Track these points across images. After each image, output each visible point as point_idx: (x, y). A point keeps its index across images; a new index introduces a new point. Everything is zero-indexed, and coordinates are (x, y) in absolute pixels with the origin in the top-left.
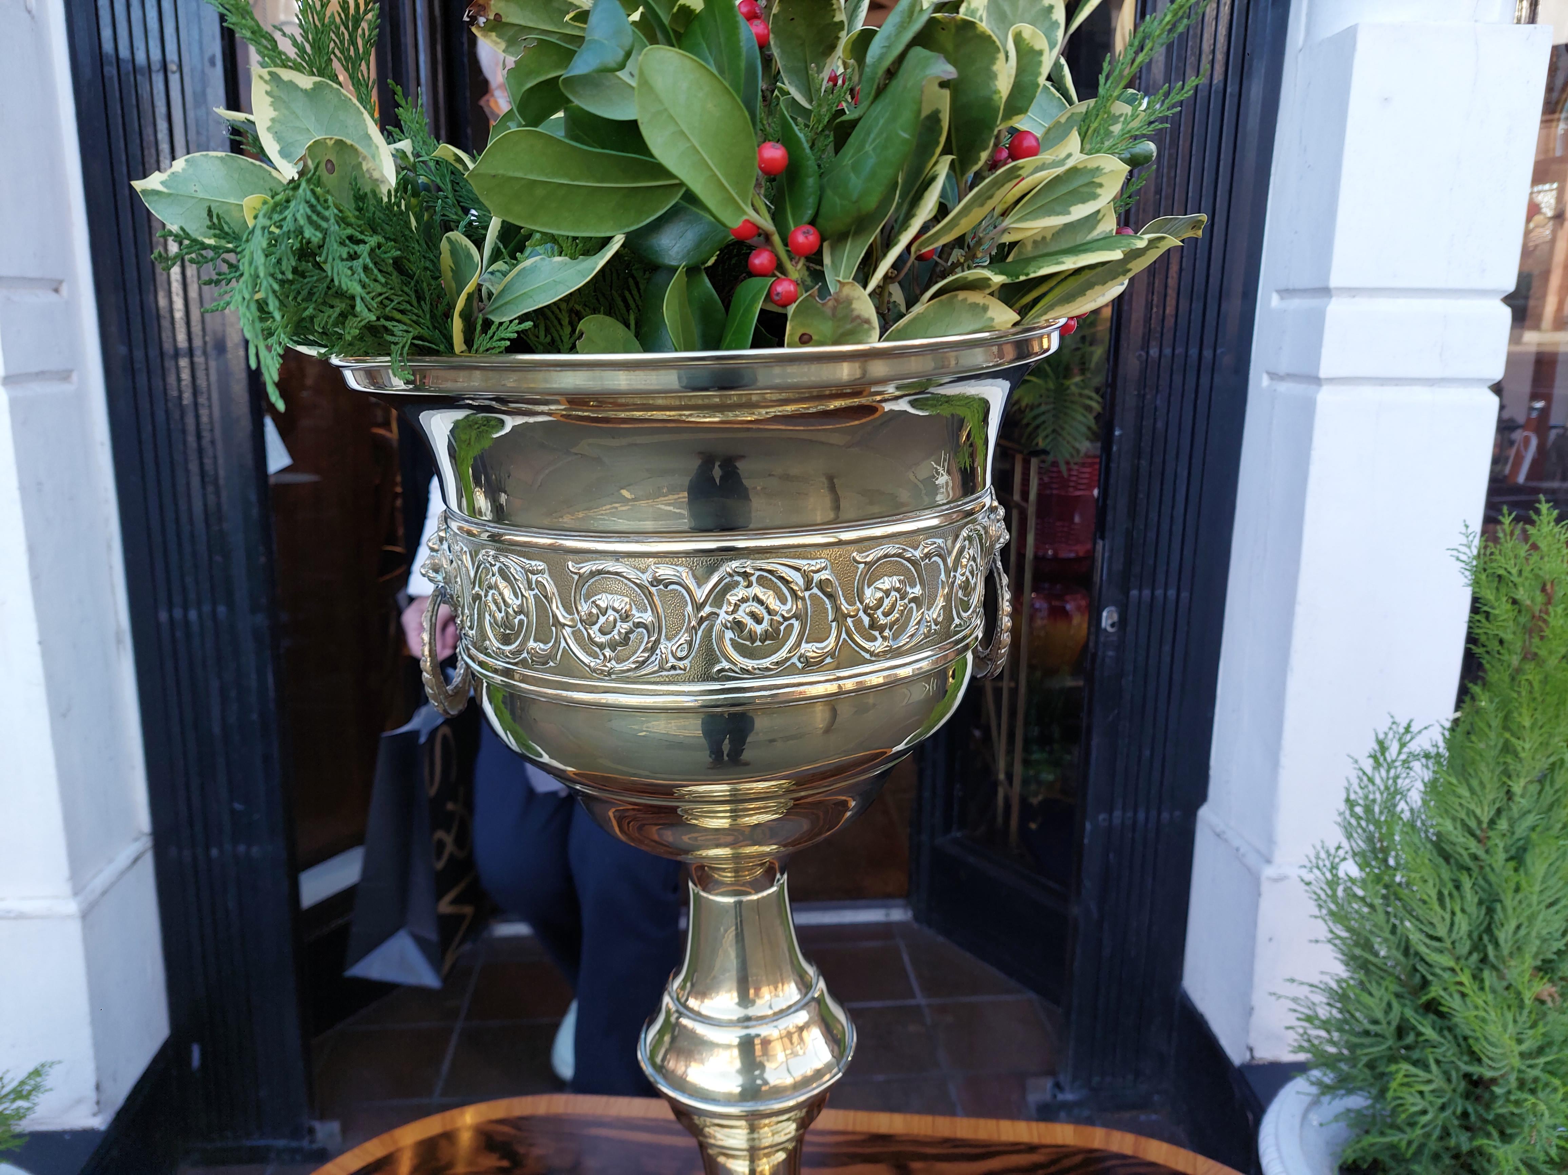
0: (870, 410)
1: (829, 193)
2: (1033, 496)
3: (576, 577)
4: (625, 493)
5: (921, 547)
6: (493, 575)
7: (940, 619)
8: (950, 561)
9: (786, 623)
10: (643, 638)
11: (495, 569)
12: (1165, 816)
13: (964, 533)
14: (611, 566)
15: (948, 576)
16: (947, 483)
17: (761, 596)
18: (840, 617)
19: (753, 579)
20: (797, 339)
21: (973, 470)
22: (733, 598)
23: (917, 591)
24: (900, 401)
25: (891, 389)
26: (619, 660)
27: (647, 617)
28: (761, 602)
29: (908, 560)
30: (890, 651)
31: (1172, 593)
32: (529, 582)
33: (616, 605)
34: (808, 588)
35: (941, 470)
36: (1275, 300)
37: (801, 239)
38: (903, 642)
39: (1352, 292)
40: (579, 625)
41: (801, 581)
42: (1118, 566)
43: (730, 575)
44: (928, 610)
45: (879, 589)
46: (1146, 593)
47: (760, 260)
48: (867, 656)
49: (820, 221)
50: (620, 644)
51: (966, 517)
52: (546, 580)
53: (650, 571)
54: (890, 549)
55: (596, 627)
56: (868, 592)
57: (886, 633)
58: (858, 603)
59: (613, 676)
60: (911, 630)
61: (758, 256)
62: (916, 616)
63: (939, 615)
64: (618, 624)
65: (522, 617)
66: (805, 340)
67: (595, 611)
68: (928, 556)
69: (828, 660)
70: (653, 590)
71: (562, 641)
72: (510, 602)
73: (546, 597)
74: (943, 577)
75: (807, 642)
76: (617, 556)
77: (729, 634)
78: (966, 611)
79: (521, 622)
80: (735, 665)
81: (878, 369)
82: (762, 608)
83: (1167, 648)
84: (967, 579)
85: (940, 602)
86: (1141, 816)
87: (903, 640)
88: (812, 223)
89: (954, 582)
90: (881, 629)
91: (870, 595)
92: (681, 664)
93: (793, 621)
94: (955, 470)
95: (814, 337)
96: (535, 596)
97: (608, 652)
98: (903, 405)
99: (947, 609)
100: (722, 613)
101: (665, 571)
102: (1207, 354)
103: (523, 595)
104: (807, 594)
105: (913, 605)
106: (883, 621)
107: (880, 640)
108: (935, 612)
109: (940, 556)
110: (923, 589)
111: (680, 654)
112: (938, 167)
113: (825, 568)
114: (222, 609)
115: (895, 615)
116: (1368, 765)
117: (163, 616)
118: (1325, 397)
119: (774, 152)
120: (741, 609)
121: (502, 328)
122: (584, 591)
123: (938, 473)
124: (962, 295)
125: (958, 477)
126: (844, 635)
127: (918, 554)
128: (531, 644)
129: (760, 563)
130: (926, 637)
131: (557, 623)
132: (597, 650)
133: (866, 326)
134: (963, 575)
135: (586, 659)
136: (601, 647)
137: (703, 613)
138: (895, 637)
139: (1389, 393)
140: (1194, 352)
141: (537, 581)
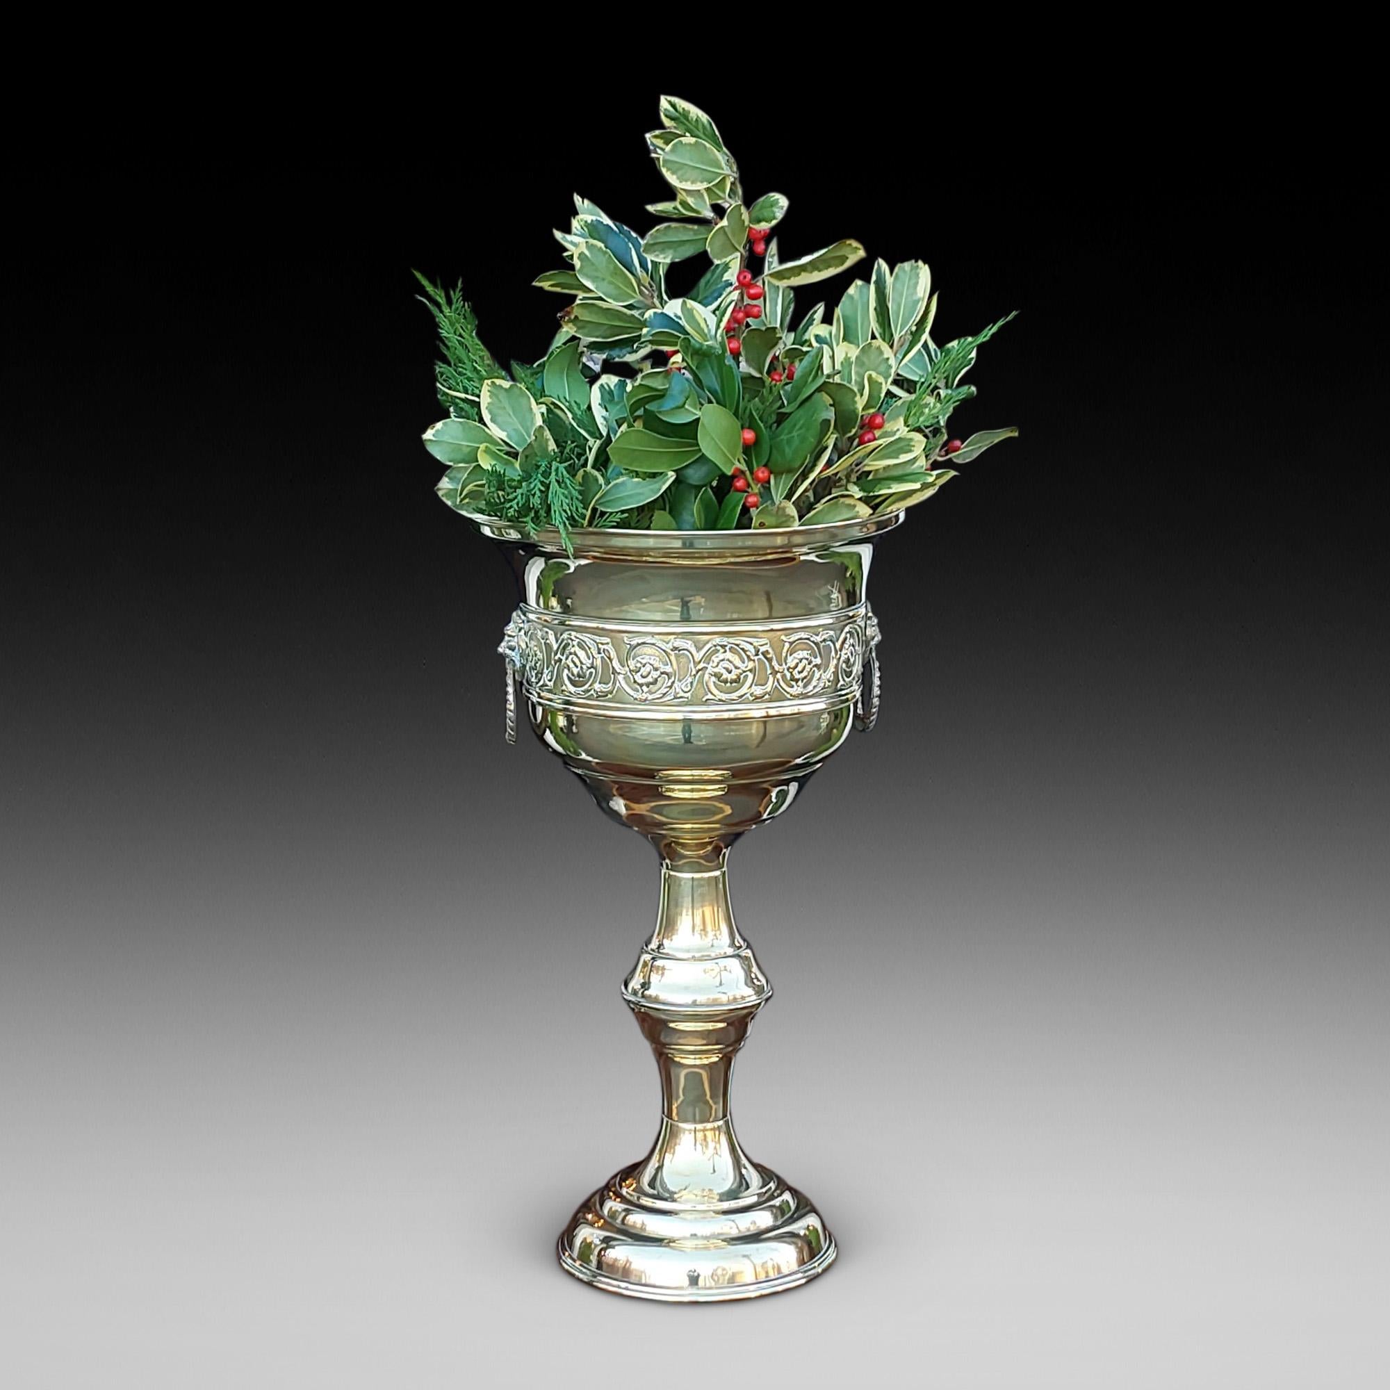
0: (793, 559)
1: (774, 452)
3: (628, 646)
4: (644, 600)
5: (820, 635)
6: (573, 646)
7: (831, 679)
8: (838, 645)
9: (744, 674)
10: (665, 680)
11: (575, 643)
13: (847, 629)
14: (649, 639)
15: (836, 653)
16: (838, 597)
17: (731, 659)
18: (775, 673)
19: (727, 648)
20: (758, 525)
21: (854, 591)
22: (715, 659)
23: (818, 661)
24: (811, 555)
25: (805, 550)
26: (651, 693)
27: (668, 669)
28: (731, 662)
29: (813, 642)
30: (802, 694)
32: (599, 649)
33: (652, 662)
34: (757, 655)
35: (834, 591)
37: (761, 475)
38: (808, 690)
40: (629, 673)
41: (753, 651)
43: (715, 646)
44: (824, 672)
45: (796, 658)
47: (740, 483)
48: (788, 696)
49: (770, 464)
50: (652, 684)
51: (848, 619)
52: (609, 647)
53: (670, 644)
54: (803, 635)
55: (639, 674)
56: (790, 659)
57: (800, 683)
58: (784, 664)
59: (647, 702)
60: (814, 683)
61: (738, 481)
62: (817, 675)
63: (831, 676)
64: (652, 672)
65: (592, 670)
66: (762, 525)
67: (639, 665)
68: (824, 640)
69: (767, 696)
70: (672, 653)
71: (618, 682)
72: (584, 662)
73: (609, 658)
74: (833, 654)
75: (756, 685)
76: (653, 634)
77: (713, 679)
78: (848, 677)
79: (591, 673)
80: (715, 696)
81: (797, 539)
82: (731, 665)
84: (848, 657)
85: (832, 669)
87: (810, 688)
88: (765, 466)
89: (839, 658)
90: (797, 681)
91: (791, 662)
92: (686, 695)
93: (748, 673)
94: (843, 589)
95: (767, 524)
96: (602, 657)
97: (645, 688)
98: (812, 557)
99: (836, 674)
100: (709, 667)
101: (679, 643)
103: (593, 657)
104: (756, 658)
105: (815, 669)
106: (797, 676)
107: (796, 687)
108: (829, 674)
109: (831, 641)
110: (822, 660)
111: (686, 690)
112: (829, 441)
113: (766, 644)
115: (805, 674)
119: (749, 435)
120: (720, 665)
121: (611, 516)
122: (632, 654)
123: (832, 592)
124: (842, 500)
125: (845, 595)
126: (776, 683)
127: (818, 639)
128: (597, 686)
129: (731, 640)
130: (822, 689)
131: (614, 672)
132: (638, 687)
133: (792, 519)
134: (846, 654)
135: (632, 693)
136: (641, 685)
137: (700, 667)
138: (805, 686)
141: (604, 650)
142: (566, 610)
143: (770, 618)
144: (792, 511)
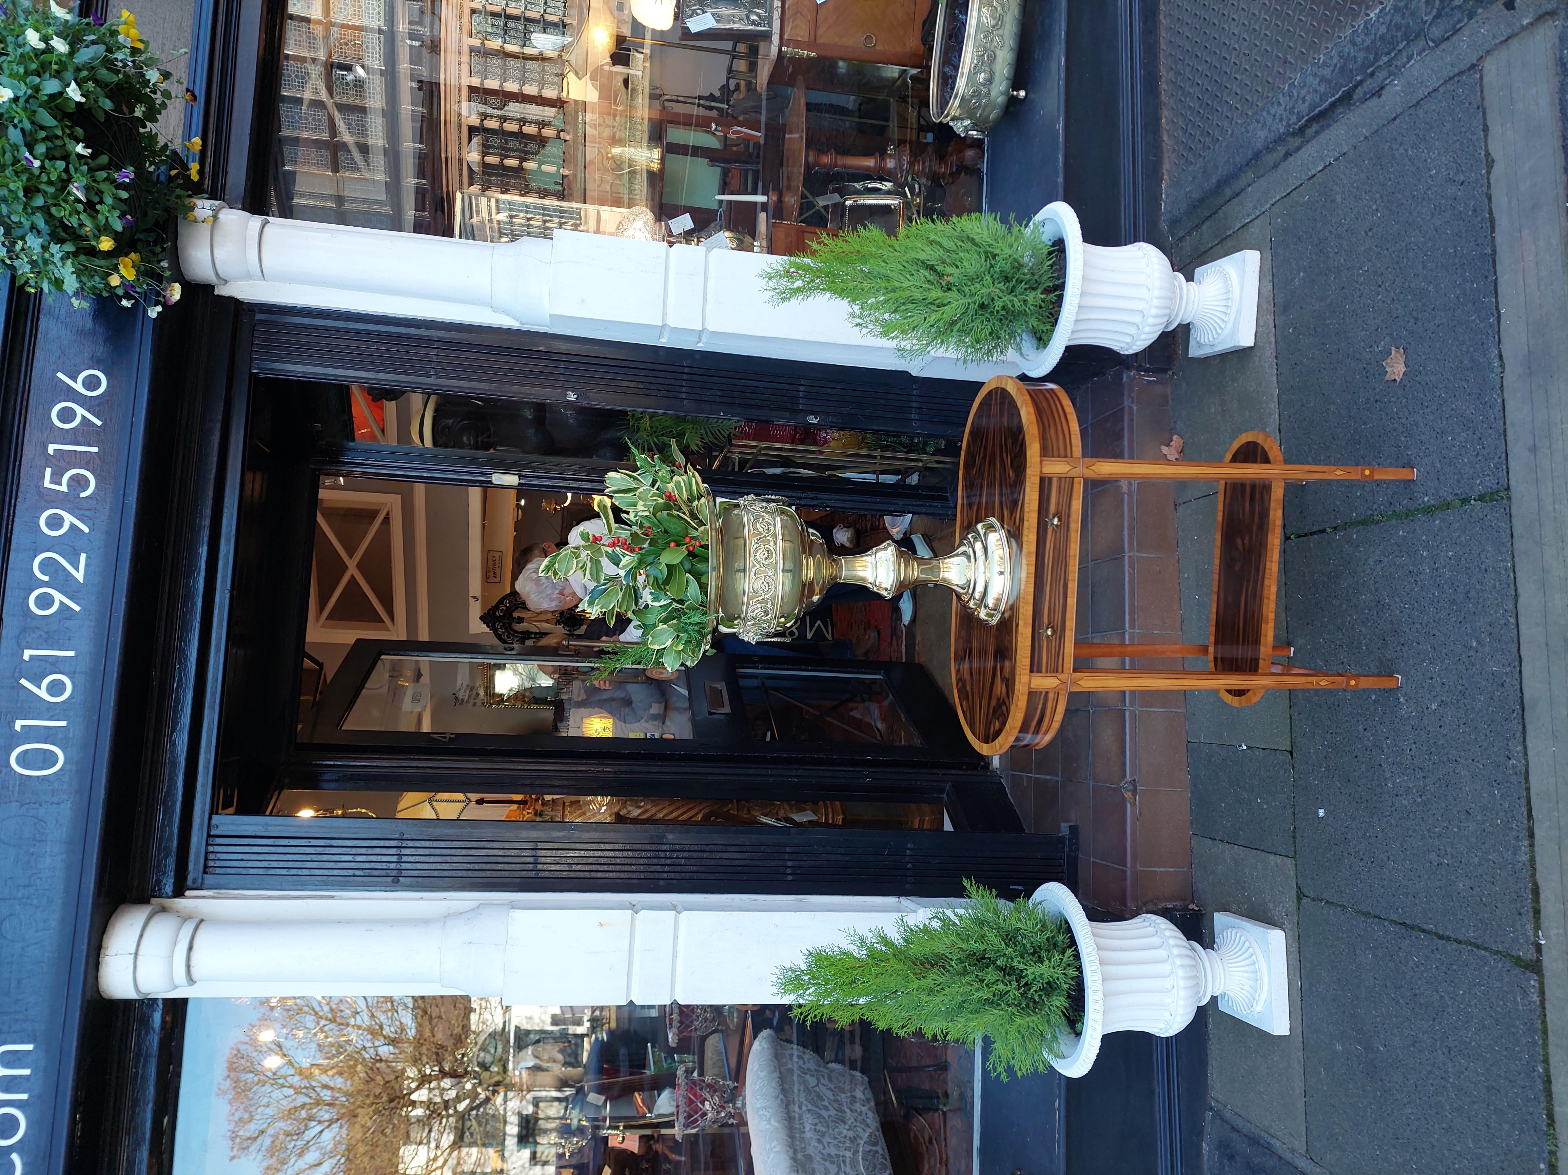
2: (754, 444)
12: (915, 392)
31: (802, 388)
36: (662, 340)
39: (664, 315)
42: (787, 415)
46: (801, 401)
83: (829, 391)
86: (914, 405)
102: (686, 370)
108: (766, 515)
114: (788, 849)
116: (865, 330)
117: (790, 878)
118: (711, 327)
119: (672, 544)
139: (710, 298)
140: (685, 377)
142: (739, 617)
143: (744, 538)
144: (702, 528)
